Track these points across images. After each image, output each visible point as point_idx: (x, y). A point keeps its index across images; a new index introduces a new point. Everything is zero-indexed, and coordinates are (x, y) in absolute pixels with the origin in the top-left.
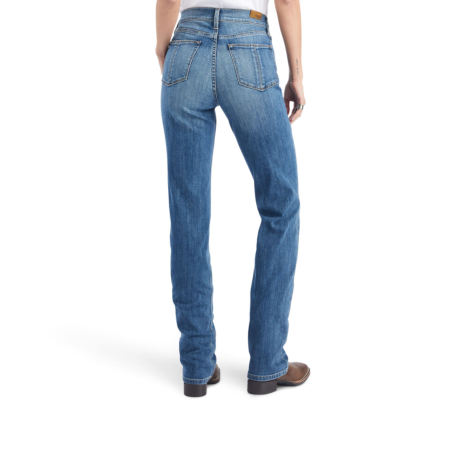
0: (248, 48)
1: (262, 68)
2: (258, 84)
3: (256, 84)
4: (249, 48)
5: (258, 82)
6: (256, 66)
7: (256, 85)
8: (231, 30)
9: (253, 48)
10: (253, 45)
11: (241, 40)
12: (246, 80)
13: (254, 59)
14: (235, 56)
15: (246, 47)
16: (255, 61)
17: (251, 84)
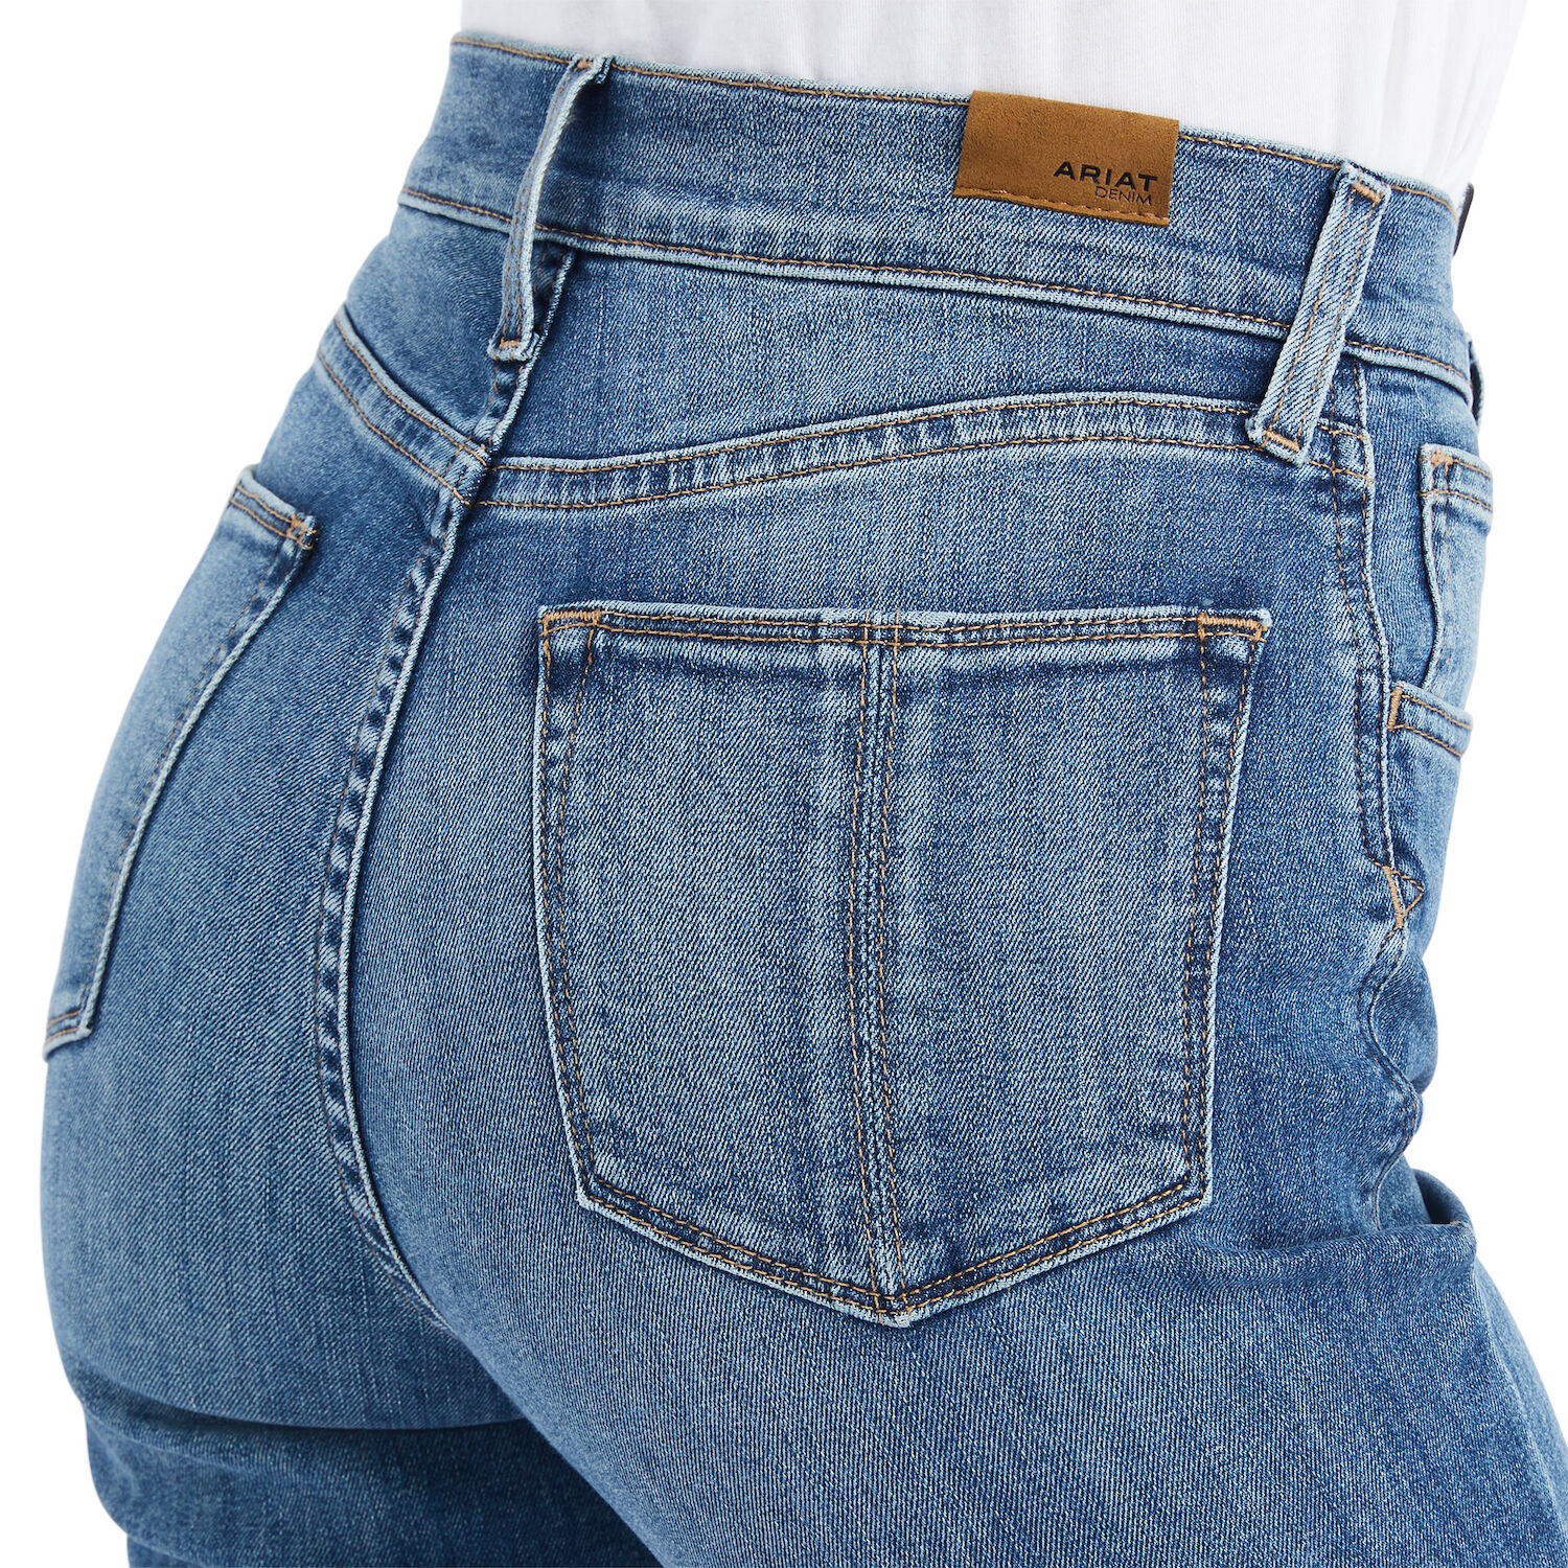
0: (774, 675)
1: (910, 983)
2: (829, 1219)
3: (802, 1225)
4: (795, 674)
5: (830, 1191)
6: (820, 955)
7: (801, 1243)
8: (672, 381)
9: (850, 678)
10: (855, 635)
11: (739, 542)
12: (660, 1152)
13: (820, 854)
14: (579, 784)
15: (744, 657)
16: (822, 885)
17: (726, 1220)
